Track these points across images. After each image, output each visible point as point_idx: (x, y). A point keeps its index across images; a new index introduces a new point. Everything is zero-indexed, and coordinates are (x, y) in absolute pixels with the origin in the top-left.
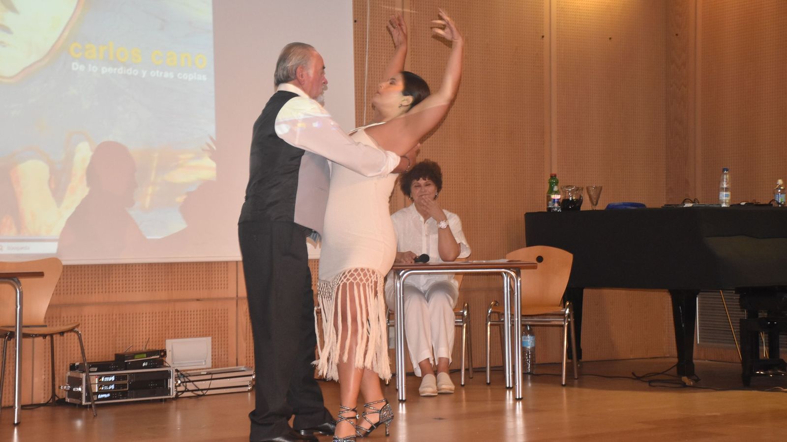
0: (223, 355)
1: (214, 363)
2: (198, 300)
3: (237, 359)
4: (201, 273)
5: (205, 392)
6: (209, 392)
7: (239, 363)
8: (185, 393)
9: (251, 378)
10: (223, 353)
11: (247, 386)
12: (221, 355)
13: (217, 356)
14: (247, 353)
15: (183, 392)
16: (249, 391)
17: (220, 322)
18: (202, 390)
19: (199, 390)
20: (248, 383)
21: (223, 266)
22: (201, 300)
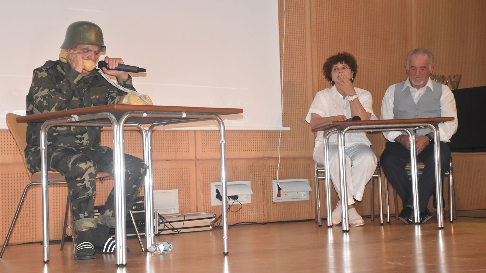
0: (187, 204)
1: (180, 209)
2: (167, 160)
3: (197, 207)
4: (169, 139)
5: (179, 230)
6: (183, 231)
7: (198, 210)
8: (164, 231)
9: (211, 220)
10: (187, 203)
11: (209, 226)
12: (186, 204)
13: (182, 204)
14: (204, 203)
15: (162, 230)
16: (210, 230)
17: (184, 178)
18: (177, 229)
19: (174, 229)
20: (210, 224)
21: (185, 134)
22: (170, 161)
